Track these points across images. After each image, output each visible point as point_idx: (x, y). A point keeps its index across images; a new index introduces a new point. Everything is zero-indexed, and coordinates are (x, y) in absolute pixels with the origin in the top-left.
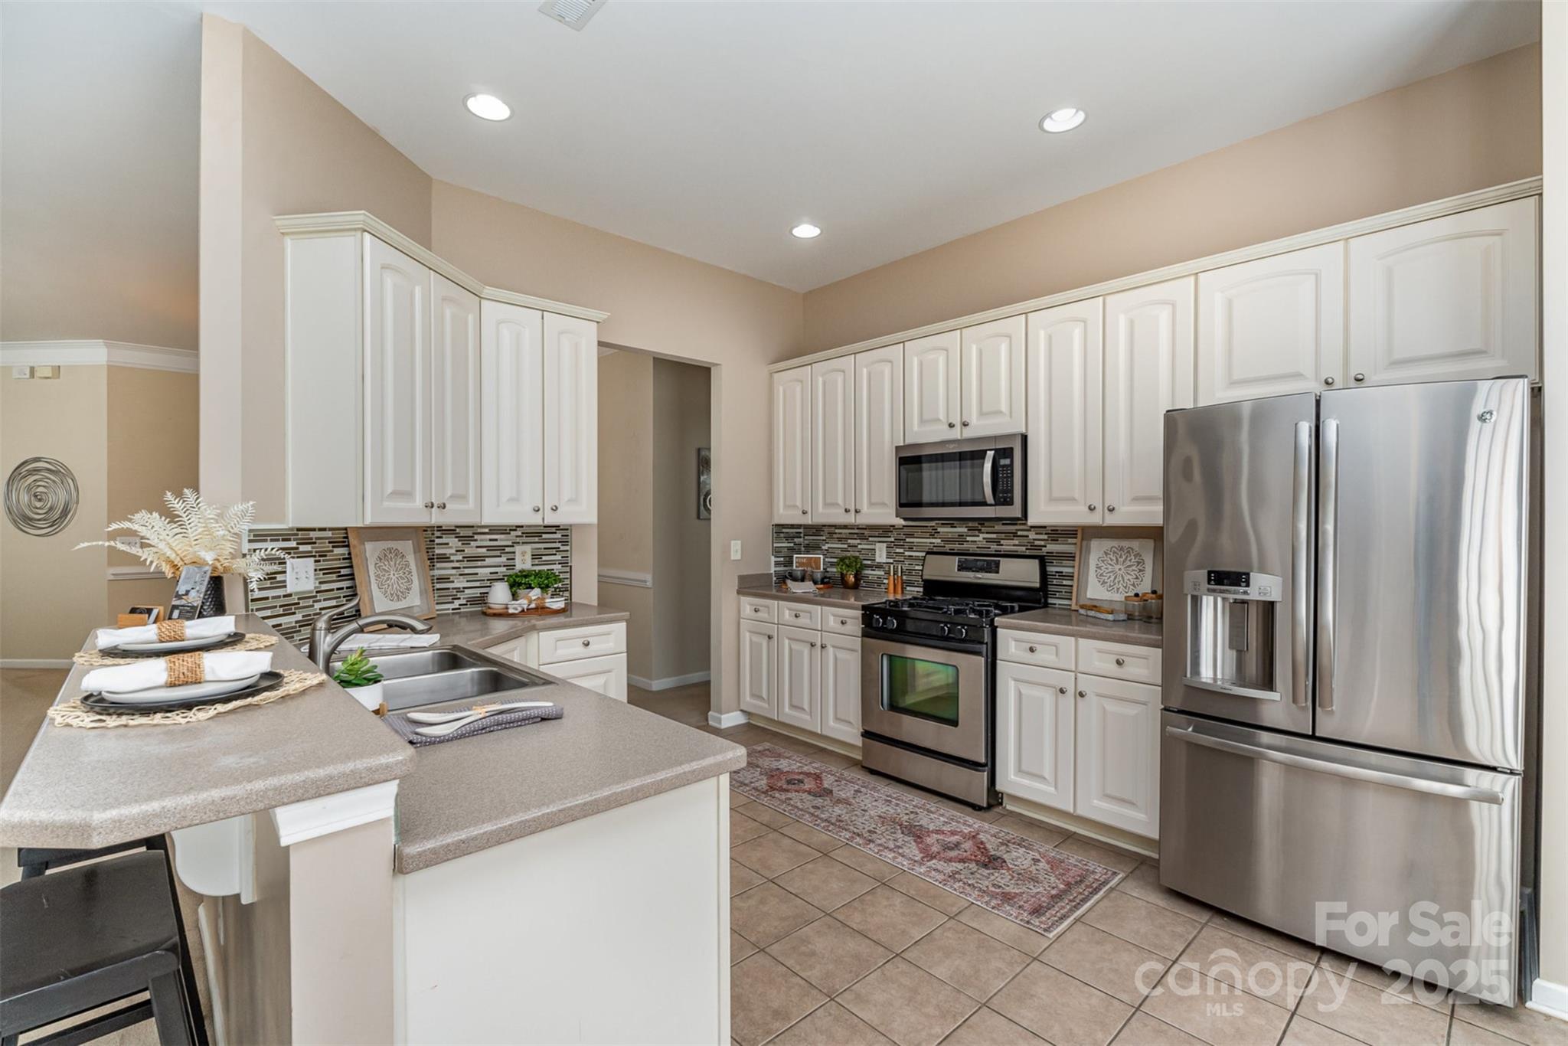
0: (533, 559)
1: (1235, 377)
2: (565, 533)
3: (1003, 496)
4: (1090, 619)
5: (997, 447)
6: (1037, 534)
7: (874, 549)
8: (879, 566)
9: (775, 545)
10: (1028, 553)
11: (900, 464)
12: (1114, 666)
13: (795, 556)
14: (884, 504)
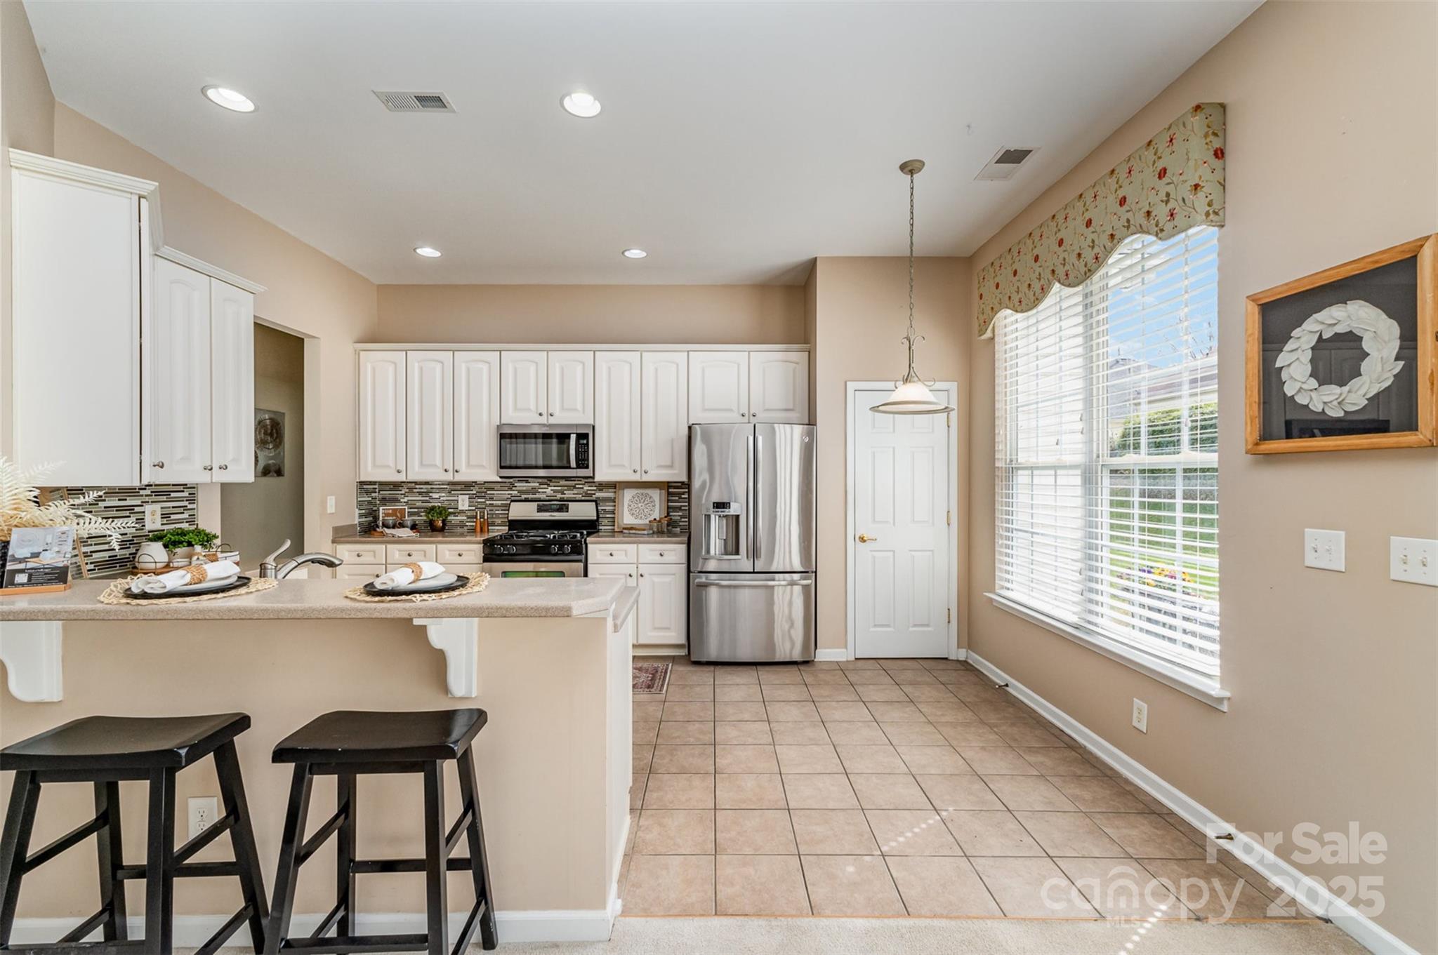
0: (162, 518)
1: (706, 407)
2: (192, 491)
3: (583, 462)
4: (632, 535)
5: (578, 432)
6: (589, 486)
7: (457, 500)
8: (462, 512)
9: (359, 499)
10: (583, 498)
11: (501, 439)
12: (660, 557)
13: (381, 508)
14: (482, 466)
